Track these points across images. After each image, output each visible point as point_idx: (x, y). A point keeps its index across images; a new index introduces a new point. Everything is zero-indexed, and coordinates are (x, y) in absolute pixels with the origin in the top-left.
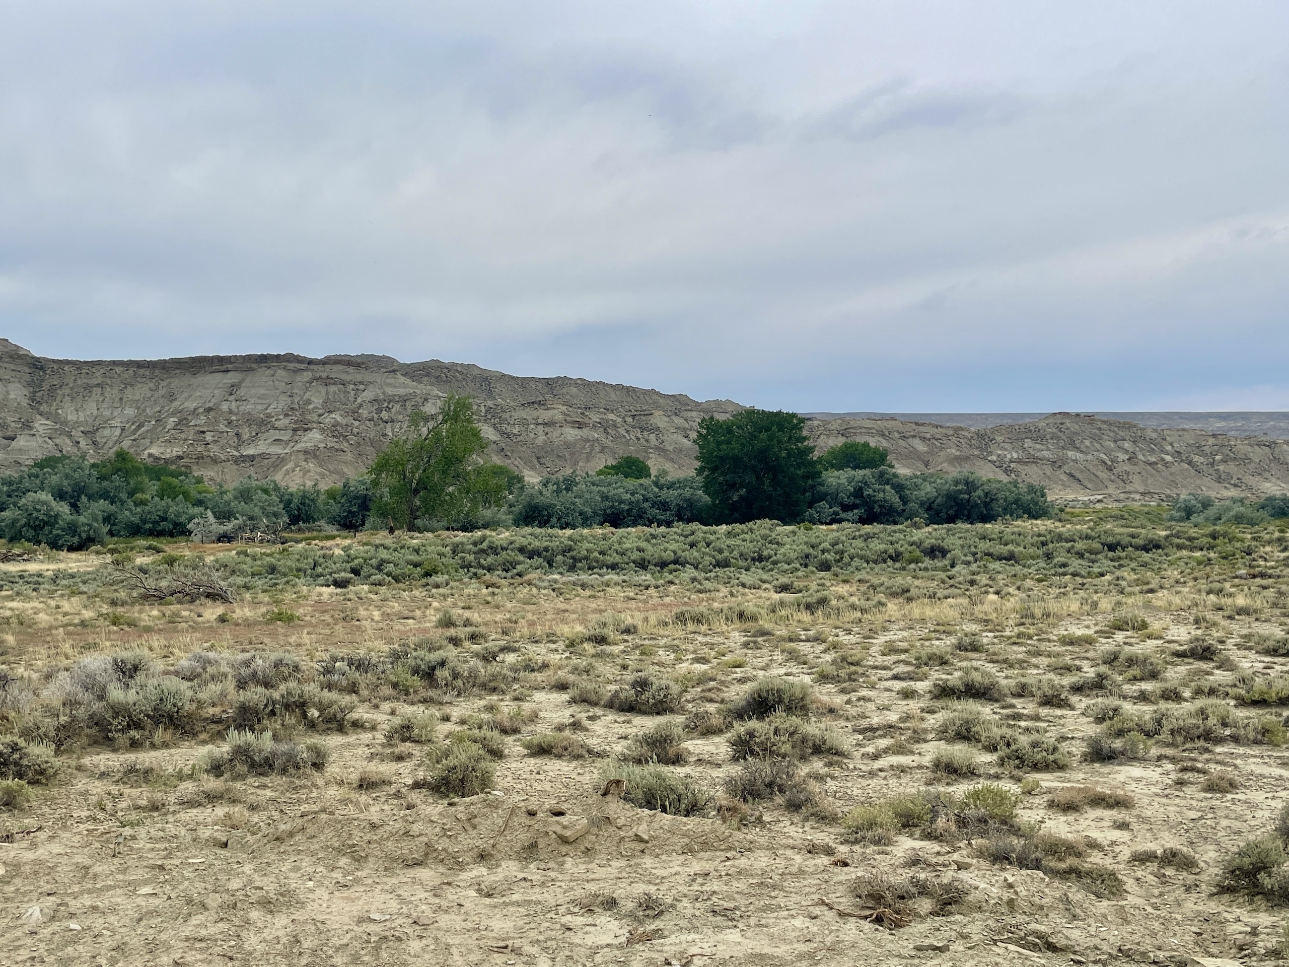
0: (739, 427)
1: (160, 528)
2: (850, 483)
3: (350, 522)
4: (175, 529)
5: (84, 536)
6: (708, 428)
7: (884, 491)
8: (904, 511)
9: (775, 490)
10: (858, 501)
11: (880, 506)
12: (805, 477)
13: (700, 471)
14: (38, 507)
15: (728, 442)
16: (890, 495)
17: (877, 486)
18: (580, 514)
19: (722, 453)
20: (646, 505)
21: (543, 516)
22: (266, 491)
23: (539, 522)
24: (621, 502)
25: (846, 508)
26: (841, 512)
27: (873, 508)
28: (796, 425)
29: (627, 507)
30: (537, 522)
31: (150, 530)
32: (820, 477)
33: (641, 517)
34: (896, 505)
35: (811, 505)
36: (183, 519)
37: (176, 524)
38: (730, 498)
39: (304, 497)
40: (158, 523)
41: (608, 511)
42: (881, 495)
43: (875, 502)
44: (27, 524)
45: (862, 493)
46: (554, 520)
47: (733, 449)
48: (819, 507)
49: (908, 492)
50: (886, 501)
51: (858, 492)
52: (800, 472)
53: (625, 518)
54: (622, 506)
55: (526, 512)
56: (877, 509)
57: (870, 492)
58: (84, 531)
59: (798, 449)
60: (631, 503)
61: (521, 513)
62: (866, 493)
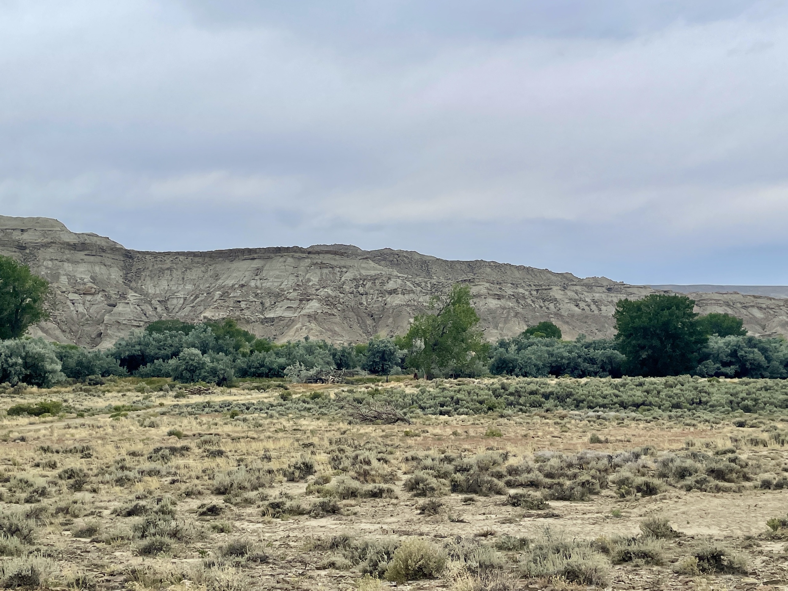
0: (647, 306)
1: (259, 372)
2: (727, 346)
3: (374, 368)
4: (269, 372)
5: (221, 377)
6: (624, 307)
7: (753, 352)
8: (768, 367)
9: (674, 351)
10: (733, 360)
11: (750, 363)
12: (696, 342)
13: (618, 337)
14: (193, 358)
15: (640, 317)
16: (757, 355)
17: (747, 349)
18: (535, 366)
19: (635, 325)
20: (579, 360)
21: (509, 367)
22: (320, 347)
23: (507, 371)
24: (562, 358)
25: (725, 364)
26: (721, 367)
27: (745, 365)
28: (689, 305)
29: (567, 362)
30: (505, 371)
31: (253, 372)
32: (707, 342)
33: (576, 369)
34: (762, 363)
35: (700, 362)
36: (275, 366)
37: (270, 369)
38: (641, 356)
39: (343, 351)
40: (258, 368)
41: (553, 364)
42: (751, 356)
43: (747, 361)
44: (186, 369)
45: (737, 354)
46: (517, 370)
47: (644, 322)
48: (707, 363)
49: (770, 353)
50: (755, 360)
51: (734, 353)
52: (693, 339)
53: (565, 369)
54: (564, 360)
55: (498, 364)
56: (748, 365)
57: (743, 353)
58: (222, 374)
59: (690, 322)
60: (569, 359)
61: (494, 365)
62: (739, 354)
